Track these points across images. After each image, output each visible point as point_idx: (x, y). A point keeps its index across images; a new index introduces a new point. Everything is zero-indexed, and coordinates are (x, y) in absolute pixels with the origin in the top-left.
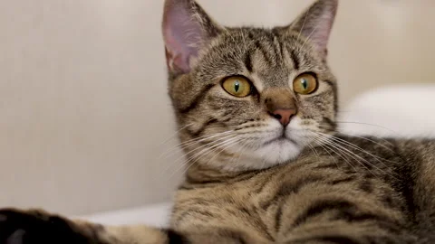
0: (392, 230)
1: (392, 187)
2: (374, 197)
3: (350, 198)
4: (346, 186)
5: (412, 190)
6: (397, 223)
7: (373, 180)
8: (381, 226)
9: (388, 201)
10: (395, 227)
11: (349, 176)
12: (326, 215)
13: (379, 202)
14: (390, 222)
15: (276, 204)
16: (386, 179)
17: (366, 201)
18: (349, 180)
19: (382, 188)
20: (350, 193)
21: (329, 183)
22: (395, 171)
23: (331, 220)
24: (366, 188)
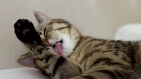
0: (125, 68)
1: (126, 55)
2: (119, 57)
3: (110, 57)
4: (108, 53)
5: (134, 56)
6: (127, 66)
7: (119, 52)
8: (121, 67)
9: (124, 59)
10: (126, 68)
11: (110, 50)
12: (101, 63)
13: (121, 59)
14: (124, 66)
15: (84, 61)
16: (124, 52)
17: (116, 58)
18: (109, 51)
19: (122, 55)
20: (110, 56)
21: (102, 52)
22: (128, 50)
23: (102, 65)
24: (116, 54)
